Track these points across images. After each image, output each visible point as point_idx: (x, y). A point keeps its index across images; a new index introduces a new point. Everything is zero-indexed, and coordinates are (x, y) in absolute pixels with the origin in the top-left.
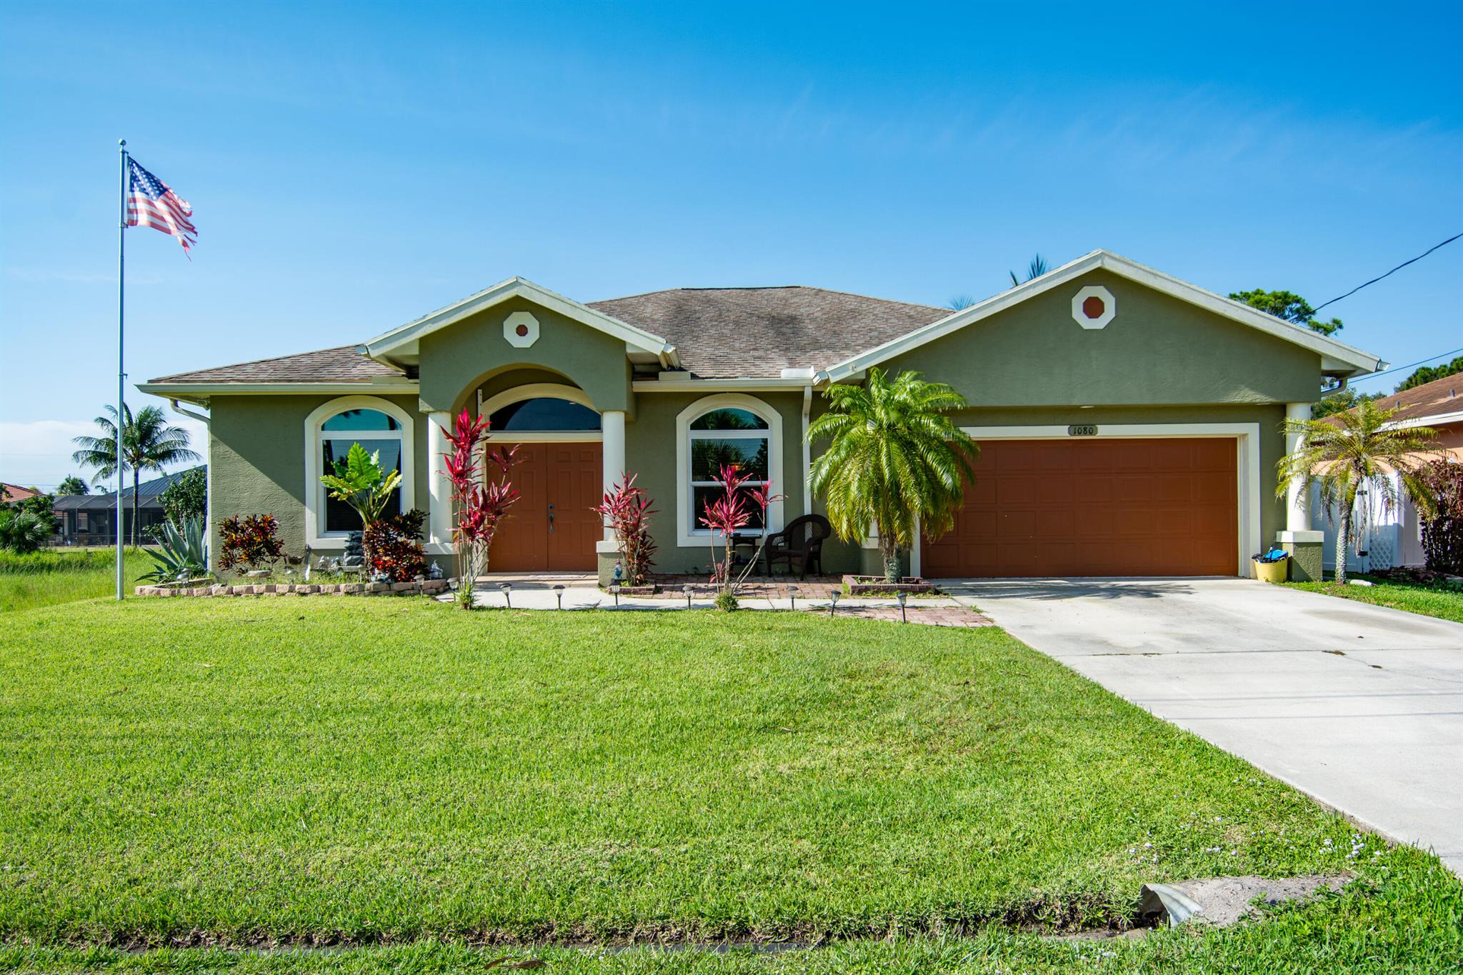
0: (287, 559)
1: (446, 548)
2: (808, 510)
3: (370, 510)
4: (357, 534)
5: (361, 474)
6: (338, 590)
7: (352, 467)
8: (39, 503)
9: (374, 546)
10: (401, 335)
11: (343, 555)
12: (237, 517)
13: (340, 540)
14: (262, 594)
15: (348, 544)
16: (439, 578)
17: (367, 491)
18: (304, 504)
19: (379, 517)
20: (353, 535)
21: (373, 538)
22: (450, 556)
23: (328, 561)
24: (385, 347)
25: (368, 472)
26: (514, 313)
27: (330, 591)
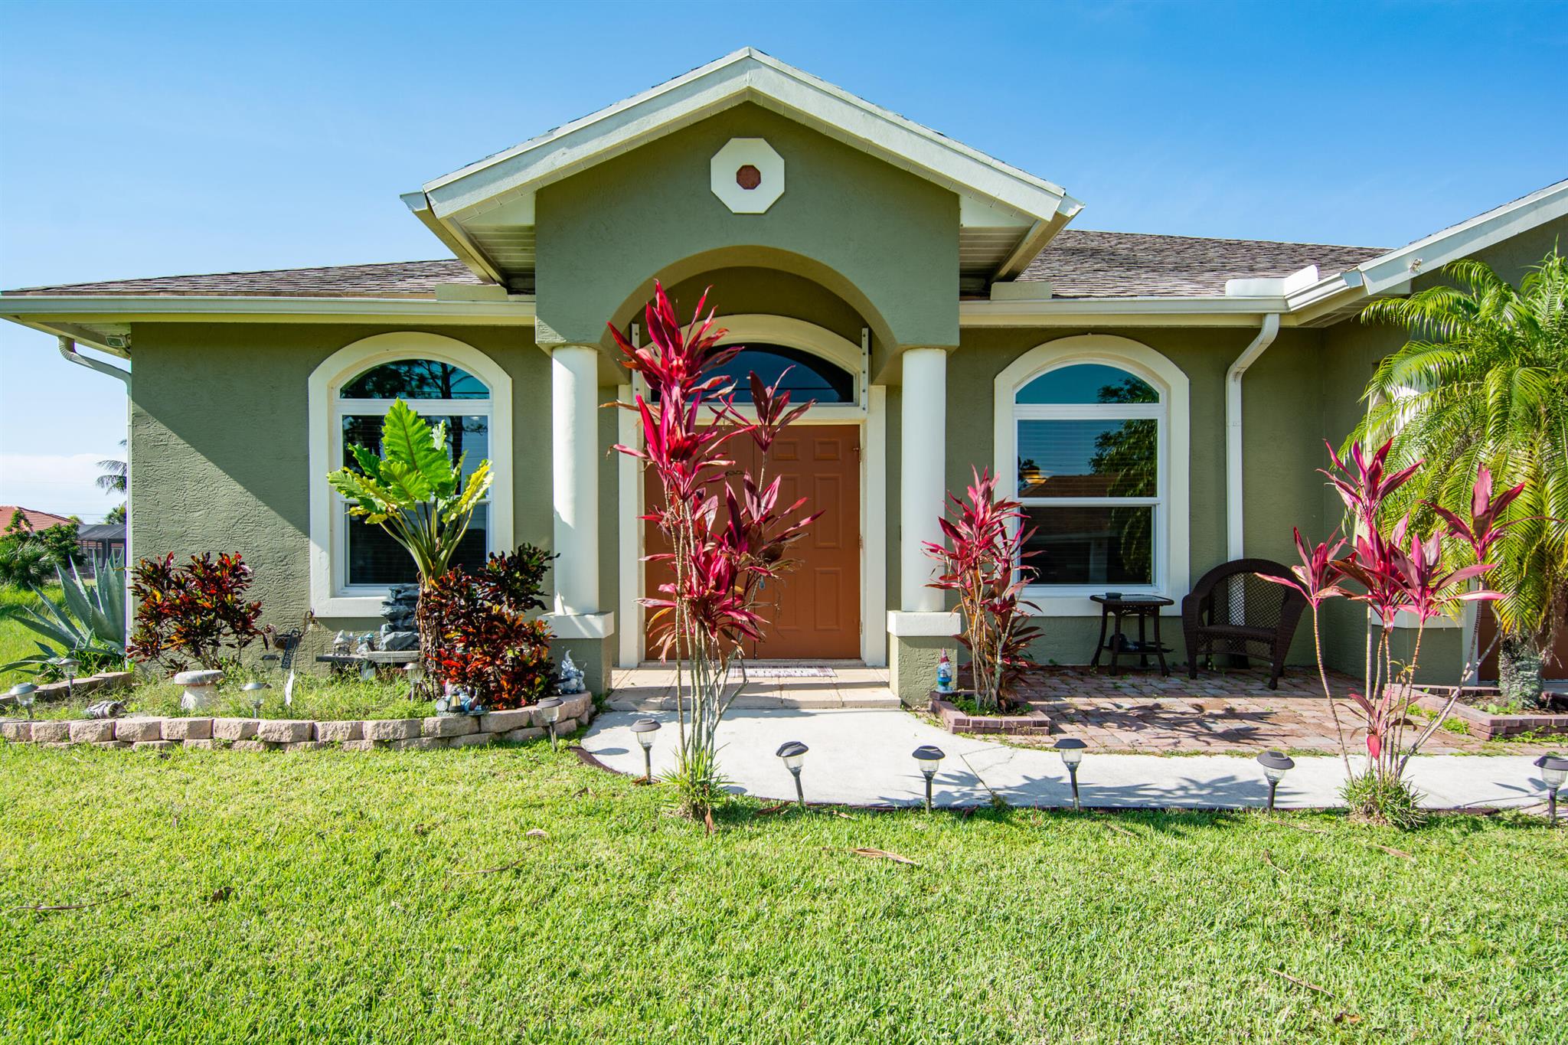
0: (270, 639)
1: (589, 626)
2: (1236, 551)
3: (434, 545)
4: (406, 590)
5: (413, 467)
6: (357, 735)
7: (393, 453)
8: (62, 533)
9: (440, 624)
10: (499, 170)
11: (380, 629)
12: (171, 556)
13: (374, 601)
14: (179, 741)
15: (388, 610)
16: (578, 692)
17: (426, 509)
18: (307, 534)
19: (452, 563)
20: (399, 592)
21: (441, 606)
22: (596, 642)
23: (350, 641)
24: (467, 196)
25: (428, 465)
26: (733, 141)
27: (339, 737)
